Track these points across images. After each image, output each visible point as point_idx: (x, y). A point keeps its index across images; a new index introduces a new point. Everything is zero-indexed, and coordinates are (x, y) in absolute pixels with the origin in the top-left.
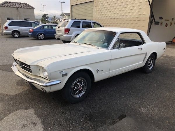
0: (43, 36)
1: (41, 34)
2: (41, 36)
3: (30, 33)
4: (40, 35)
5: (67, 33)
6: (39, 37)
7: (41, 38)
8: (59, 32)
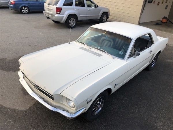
0: (27, 10)
1: (25, 7)
2: (25, 10)
3: (11, 6)
4: (23, 8)
5: (59, 13)
6: (22, 11)
7: (25, 12)
8: (48, 11)
